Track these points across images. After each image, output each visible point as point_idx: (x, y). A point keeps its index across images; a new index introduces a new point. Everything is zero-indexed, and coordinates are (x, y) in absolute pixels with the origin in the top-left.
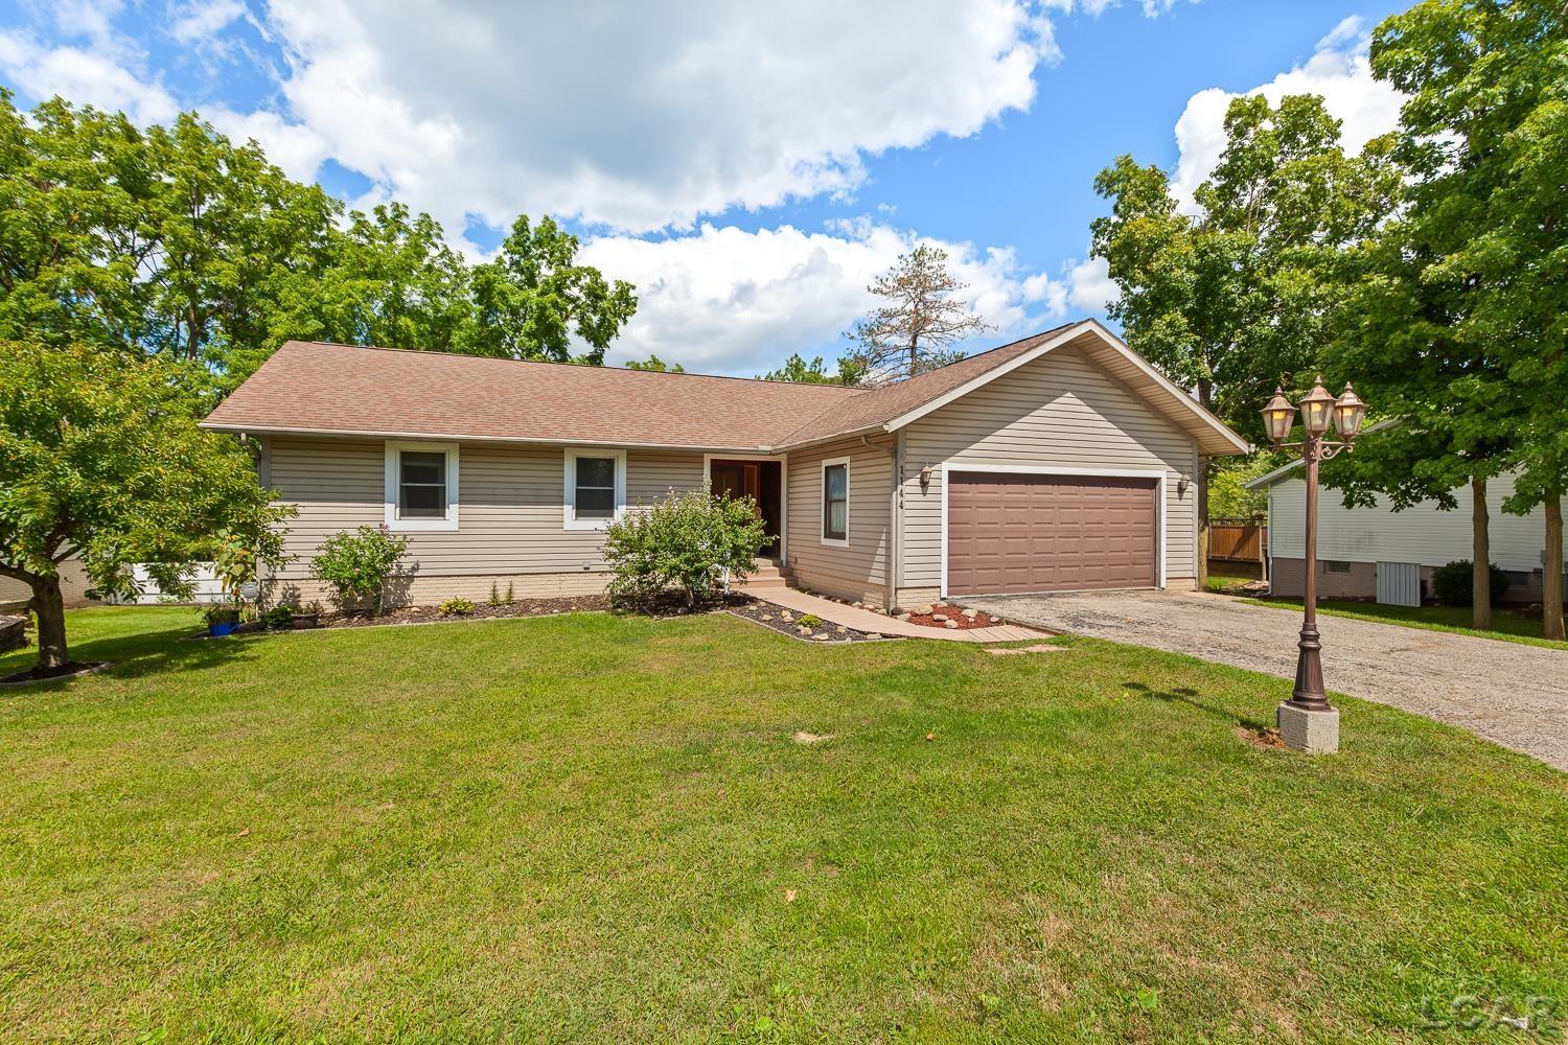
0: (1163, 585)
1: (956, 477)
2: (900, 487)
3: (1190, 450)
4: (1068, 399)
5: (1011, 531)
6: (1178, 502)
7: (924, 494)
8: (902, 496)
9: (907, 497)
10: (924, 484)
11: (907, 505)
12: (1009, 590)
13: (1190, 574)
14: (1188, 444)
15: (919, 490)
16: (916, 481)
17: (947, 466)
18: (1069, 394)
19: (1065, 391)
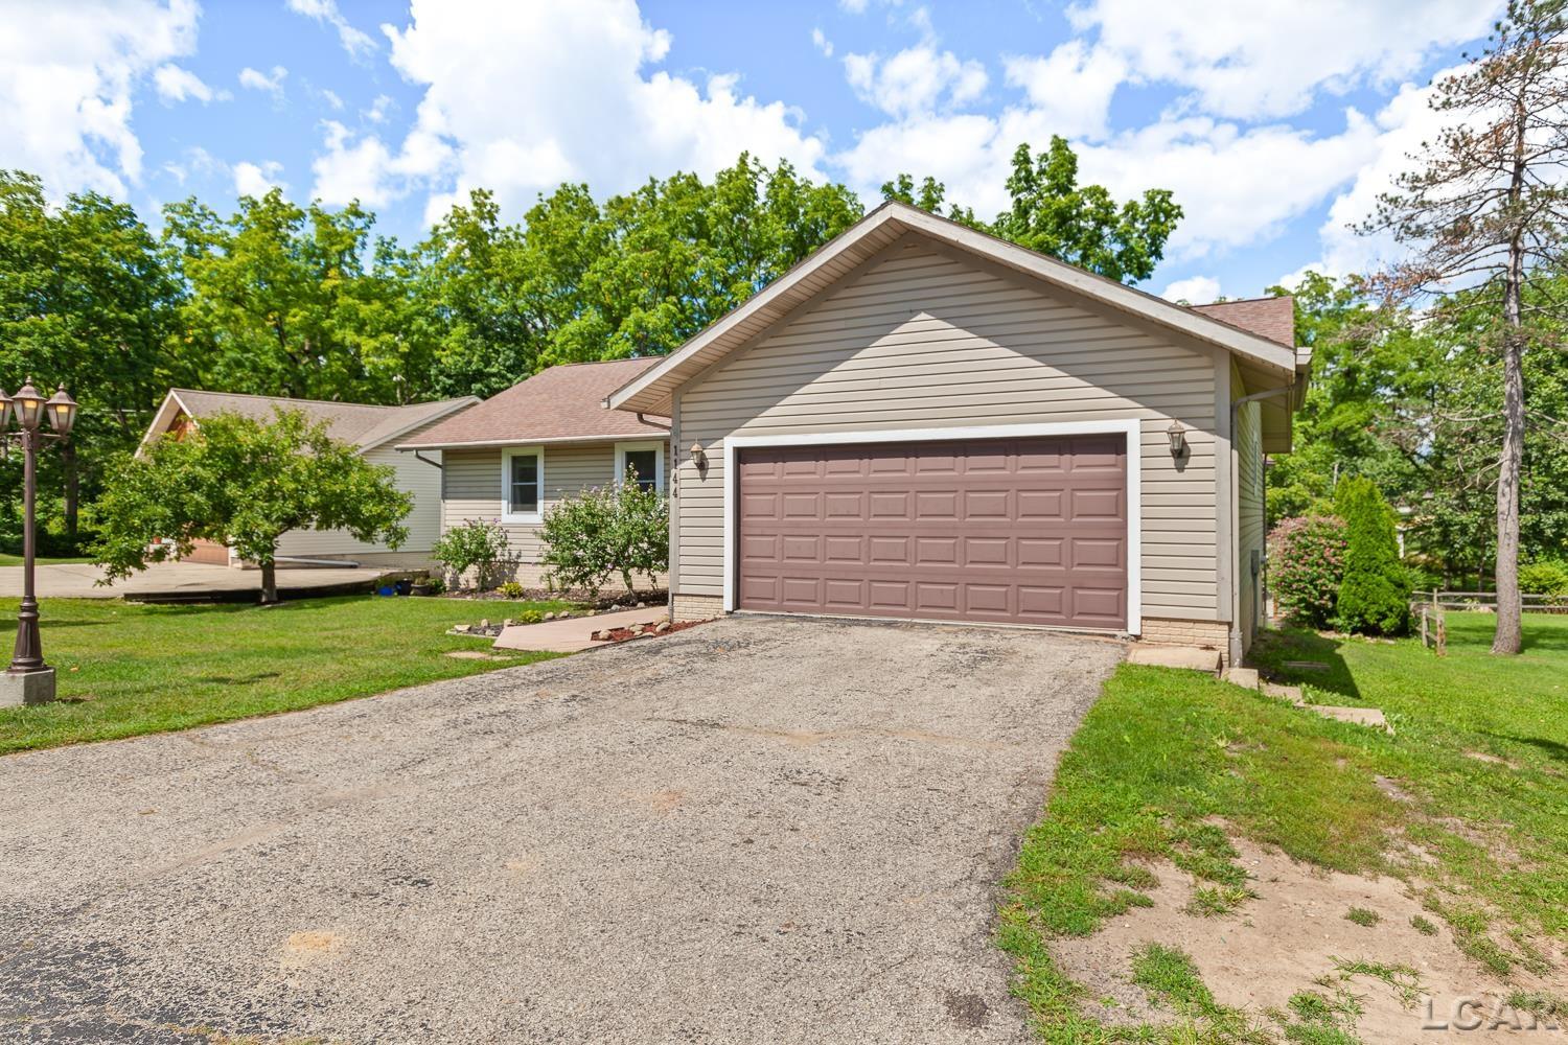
0: (1134, 627)
1: (743, 455)
2: (673, 471)
3: (1209, 374)
4: (923, 322)
5: (835, 526)
6: (1175, 474)
7: (704, 479)
8: (676, 481)
9: (684, 483)
10: (702, 466)
11: (682, 493)
12: (833, 611)
13: (1212, 615)
14: (1204, 361)
15: (697, 473)
16: (691, 463)
17: (731, 442)
18: (923, 316)
19: (913, 312)
